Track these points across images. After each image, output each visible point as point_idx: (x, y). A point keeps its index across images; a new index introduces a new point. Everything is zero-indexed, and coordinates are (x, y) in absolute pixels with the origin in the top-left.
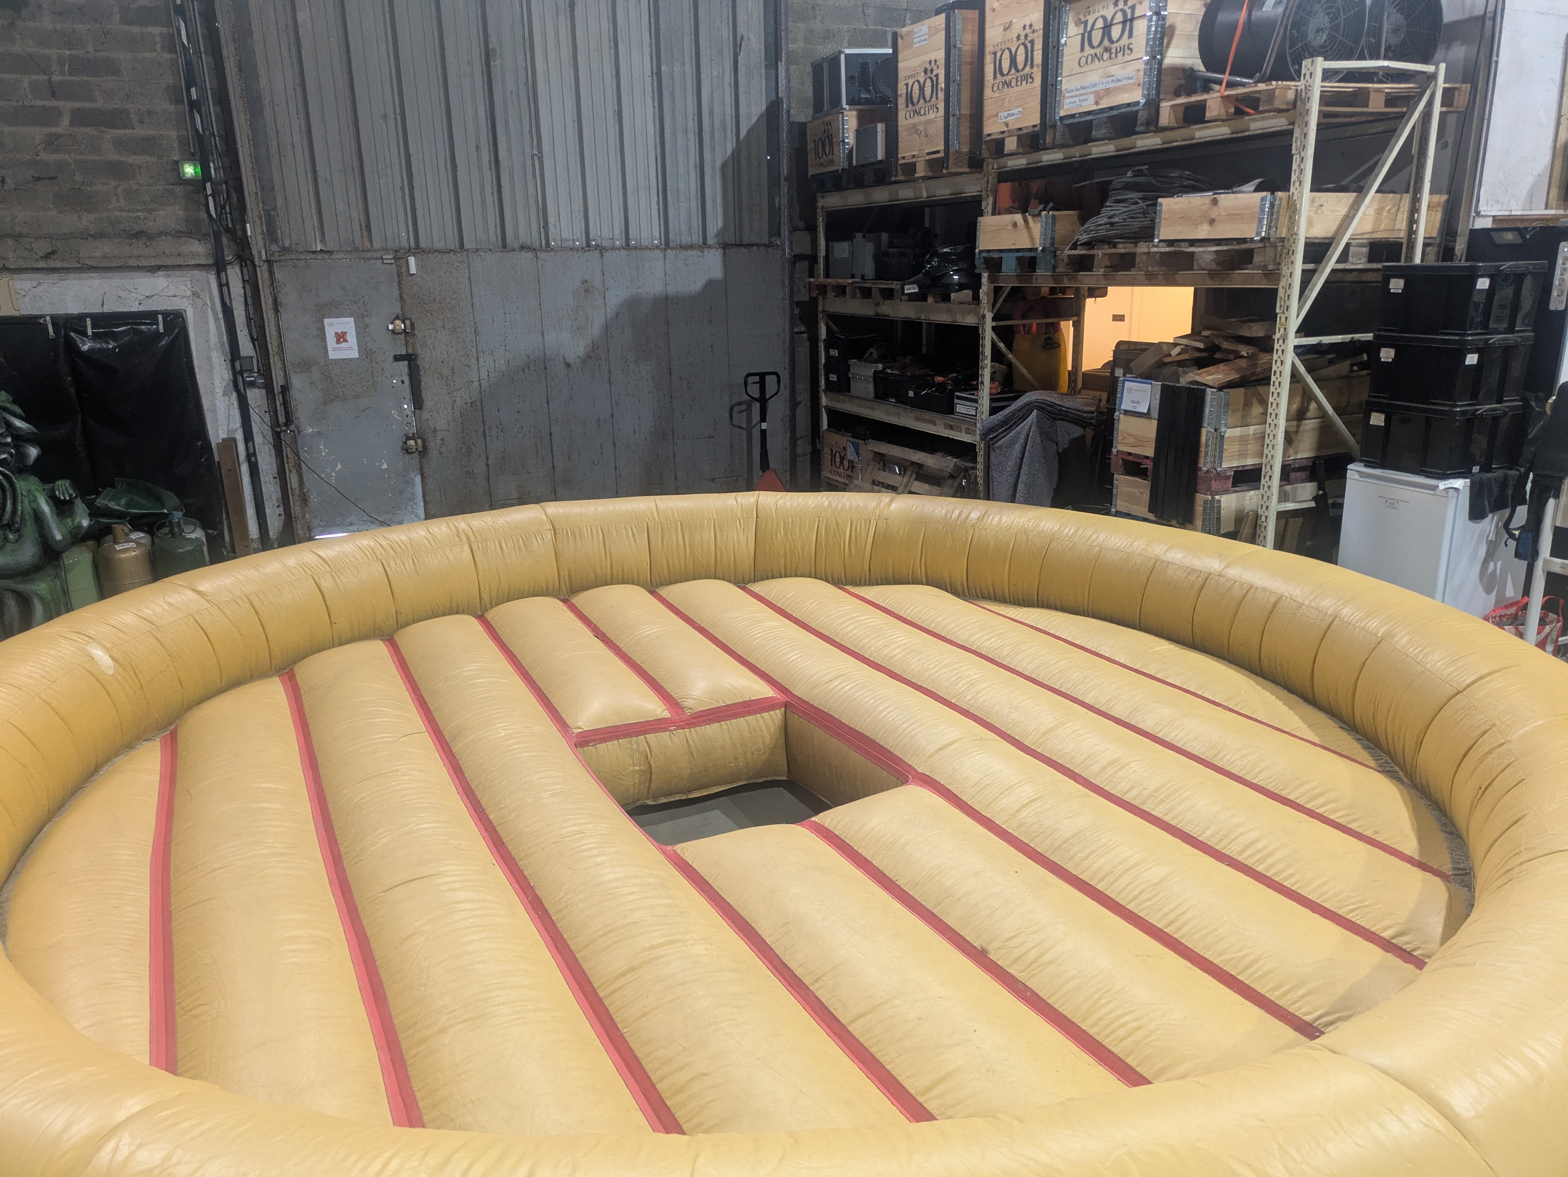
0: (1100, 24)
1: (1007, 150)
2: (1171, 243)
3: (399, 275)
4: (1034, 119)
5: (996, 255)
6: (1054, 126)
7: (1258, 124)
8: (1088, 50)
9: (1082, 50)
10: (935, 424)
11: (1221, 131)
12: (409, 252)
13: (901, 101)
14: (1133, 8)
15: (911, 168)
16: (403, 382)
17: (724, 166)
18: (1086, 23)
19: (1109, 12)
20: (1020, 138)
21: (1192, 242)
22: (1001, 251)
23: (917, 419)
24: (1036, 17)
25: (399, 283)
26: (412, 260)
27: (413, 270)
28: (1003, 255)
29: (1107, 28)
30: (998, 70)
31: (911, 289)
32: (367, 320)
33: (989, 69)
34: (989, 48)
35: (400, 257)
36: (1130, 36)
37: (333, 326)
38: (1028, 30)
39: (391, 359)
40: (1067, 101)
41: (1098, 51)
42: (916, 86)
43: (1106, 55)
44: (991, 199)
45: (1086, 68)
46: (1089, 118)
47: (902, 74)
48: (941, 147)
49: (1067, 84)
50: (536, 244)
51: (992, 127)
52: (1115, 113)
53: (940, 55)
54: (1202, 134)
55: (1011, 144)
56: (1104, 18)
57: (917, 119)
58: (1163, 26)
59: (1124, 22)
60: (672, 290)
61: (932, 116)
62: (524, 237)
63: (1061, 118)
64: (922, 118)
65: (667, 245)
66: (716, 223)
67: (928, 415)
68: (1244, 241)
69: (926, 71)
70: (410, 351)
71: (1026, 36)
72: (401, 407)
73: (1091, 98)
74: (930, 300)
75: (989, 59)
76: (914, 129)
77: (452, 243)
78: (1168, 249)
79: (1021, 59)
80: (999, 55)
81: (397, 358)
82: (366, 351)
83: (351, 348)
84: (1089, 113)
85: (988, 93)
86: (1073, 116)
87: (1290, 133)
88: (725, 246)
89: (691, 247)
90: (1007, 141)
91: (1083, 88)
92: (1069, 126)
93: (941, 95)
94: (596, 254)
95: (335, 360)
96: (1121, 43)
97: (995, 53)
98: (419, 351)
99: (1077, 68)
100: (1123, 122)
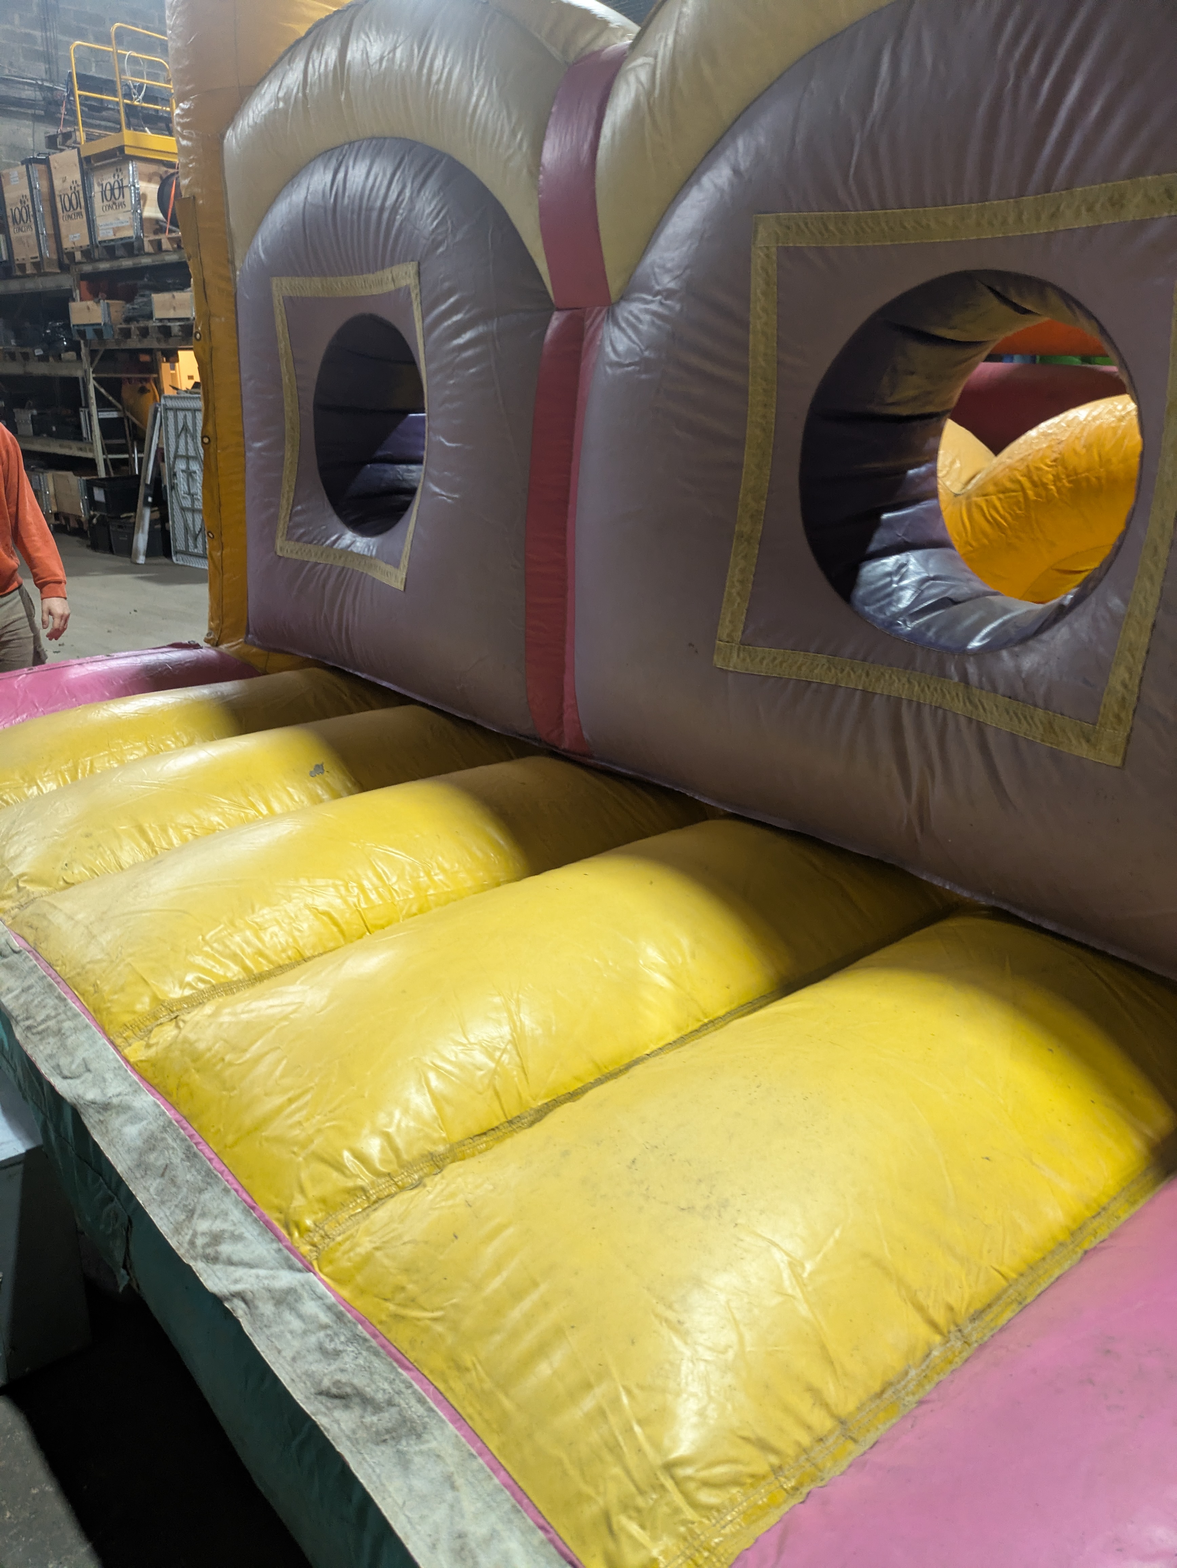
0: (108, 187)
1: (77, 260)
2: (161, 320)
4: (86, 242)
5: (82, 328)
6: (97, 247)
8: (106, 203)
9: (103, 201)
10: (71, 448)
13: (10, 220)
14: (121, 180)
15: (22, 267)
18: (102, 186)
19: (112, 181)
20: (82, 252)
21: (169, 320)
22: (85, 325)
23: (61, 446)
24: (77, 176)
28: (86, 328)
29: (112, 189)
30: (64, 207)
31: (39, 352)
33: (59, 206)
34: (57, 193)
36: (124, 197)
38: (75, 183)
40: (100, 232)
41: (111, 203)
42: (17, 211)
43: (114, 207)
44: (78, 291)
45: (107, 213)
46: (112, 243)
47: (7, 202)
48: (38, 255)
49: (99, 222)
51: (67, 244)
52: (123, 241)
53: (27, 192)
55: (78, 256)
56: (110, 185)
57: (21, 234)
58: (139, 194)
59: (119, 188)
61: (29, 233)
63: (100, 242)
64: (24, 234)
67: (66, 442)
68: (188, 319)
69: (21, 201)
71: (74, 188)
73: (112, 233)
74: (51, 359)
75: (58, 199)
76: (20, 240)
78: (159, 324)
79: (74, 202)
80: (62, 197)
84: (112, 240)
85: (61, 221)
86: (105, 241)
90: (76, 254)
91: (107, 225)
92: (106, 247)
93: (32, 220)
96: (120, 200)
97: (60, 196)
99: (102, 213)
100: (131, 247)
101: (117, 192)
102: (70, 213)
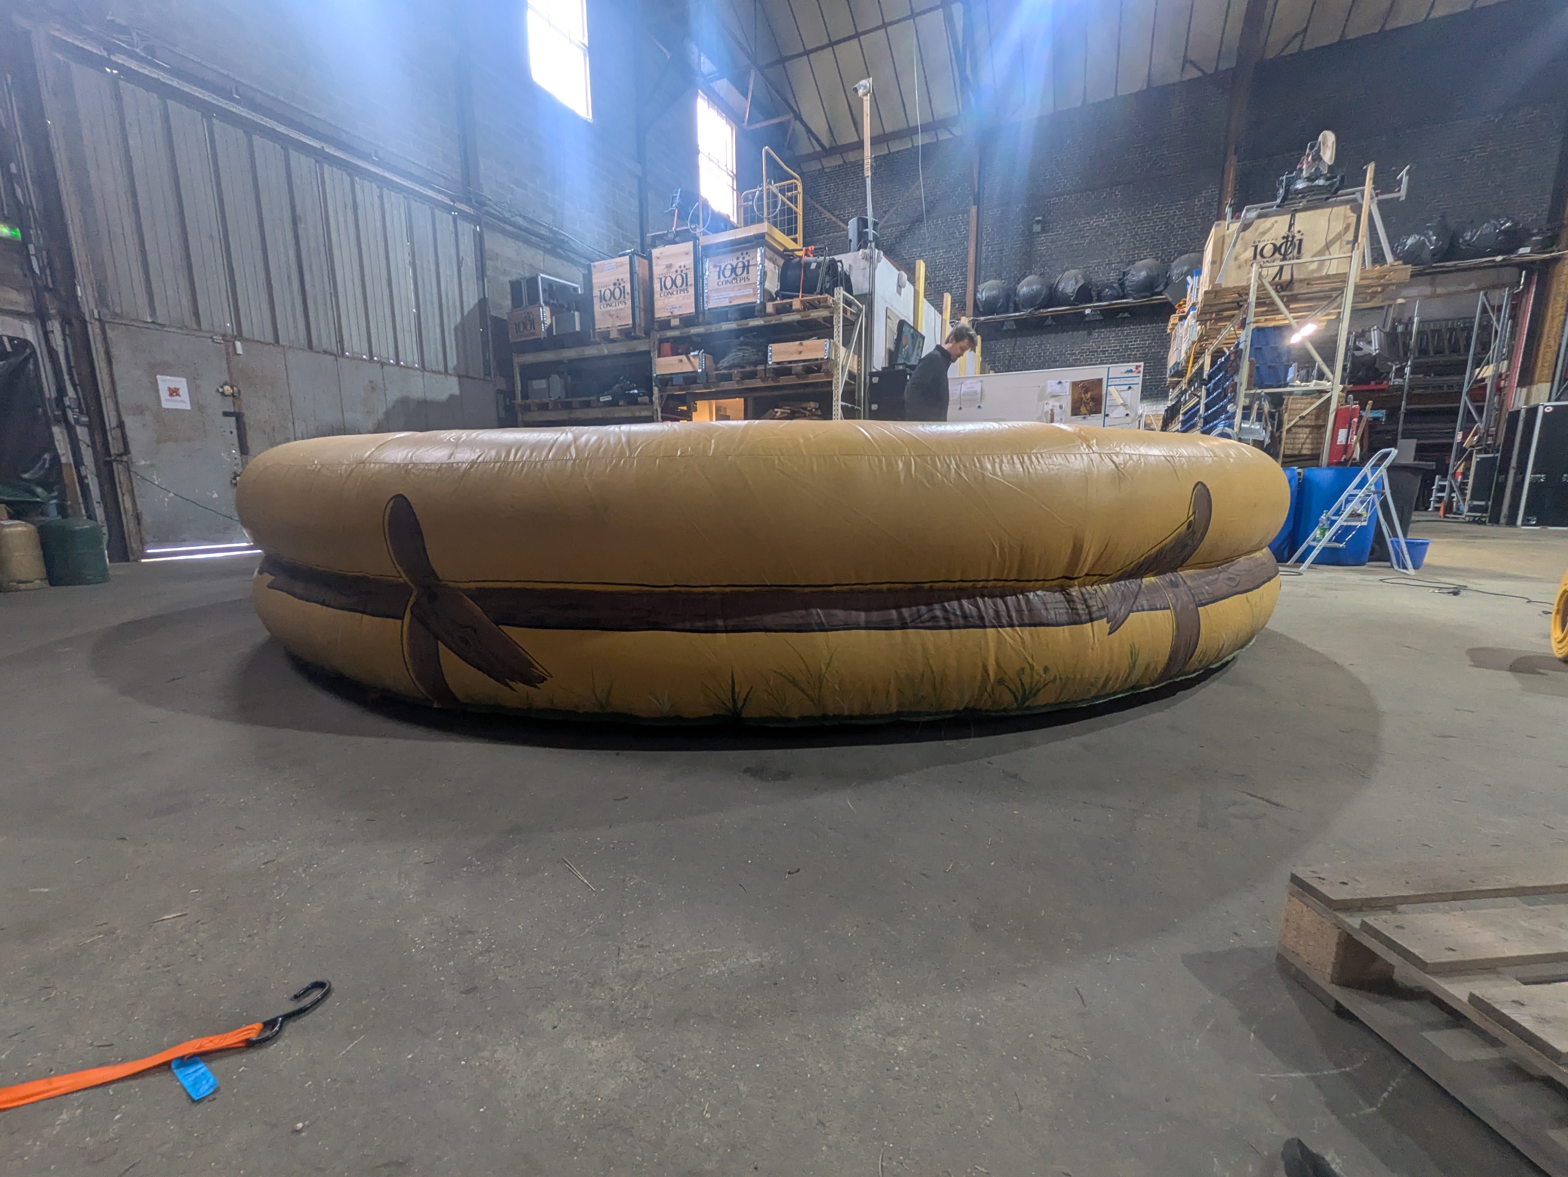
0: (729, 267)
1: (670, 326)
2: (778, 363)
3: (228, 354)
4: (691, 310)
5: (669, 376)
6: (702, 314)
7: (814, 314)
8: (722, 279)
9: (719, 278)
11: (796, 317)
12: (235, 338)
13: (596, 301)
14: (748, 261)
15: (605, 334)
16: (231, 433)
17: (456, 329)
18: (720, 267)
19: (734, 262)
20: (681, 319)
21: (790, 362)
22: (672, 373)
24: (688, 262)
25: (227, 359)
26: (238, 344)
27: (240, 351)
28: (674, 375)
29: (734, 269)
30: (664, 286)
31: (605, 399)
32: (198, 382)
33: (657, 286)
34: (656, 276)
35: (229, 340)
36: (748, 273)
37: (165, 382)
38: (683, 268)
39: (221, 414)
40: (712, 302)
41: (729, 279)
42: (608, 292)
43: (734, 281)
44: (657, 351)
45: (721, 287)
46: (724, 309)
47: (596, 285)
48: (631, 322)
49: (711, 294)
50: (336, 352)
51: (660, 314)
52: (742, 306)
53: (627, 276)
54: (786, 318)
55: (675, 322)
56: (732, 265)
57: (609, 308)
58: (764, 271)
59: (744, 267)
60: (430, 396)
61: (622, 307)
62: (325, 346)
63: (709, 309)
64: (614, 308)
65: (423, 368)
66: (452, 361)
68: (817, 360)
69: (615, 284)
70: (237, 411)
71: (682, 271)
72: (230, 452)
73: (727, 300)
74: (620, 404)
75: (656, 281)
76: (607, 314)
77: (270, 338)
78: (776, 366)
79: (679, 281)
80: (663, 280)
81: (226, 414)
82: (198, 406)
83: (182, 401)
84: (725, 307)
85: (657, 297)
86: (716, 308)
87: (832, 317)
88: (460, 376)
89: (440, 373)
90: (672, 321)
91: (721, 295)
92: (712, 313)
93: (628, 297)
94: (379, 365)
95: (168, 409)
96: (743, 276)
97: (661, 279)
98: (244, 411)
99: (716, 287)
100: (747, 311)
101: (739, 271)
102: (671, 291)
